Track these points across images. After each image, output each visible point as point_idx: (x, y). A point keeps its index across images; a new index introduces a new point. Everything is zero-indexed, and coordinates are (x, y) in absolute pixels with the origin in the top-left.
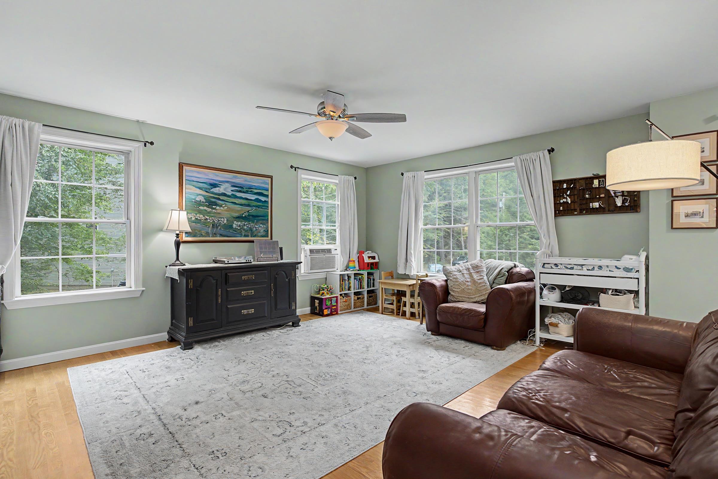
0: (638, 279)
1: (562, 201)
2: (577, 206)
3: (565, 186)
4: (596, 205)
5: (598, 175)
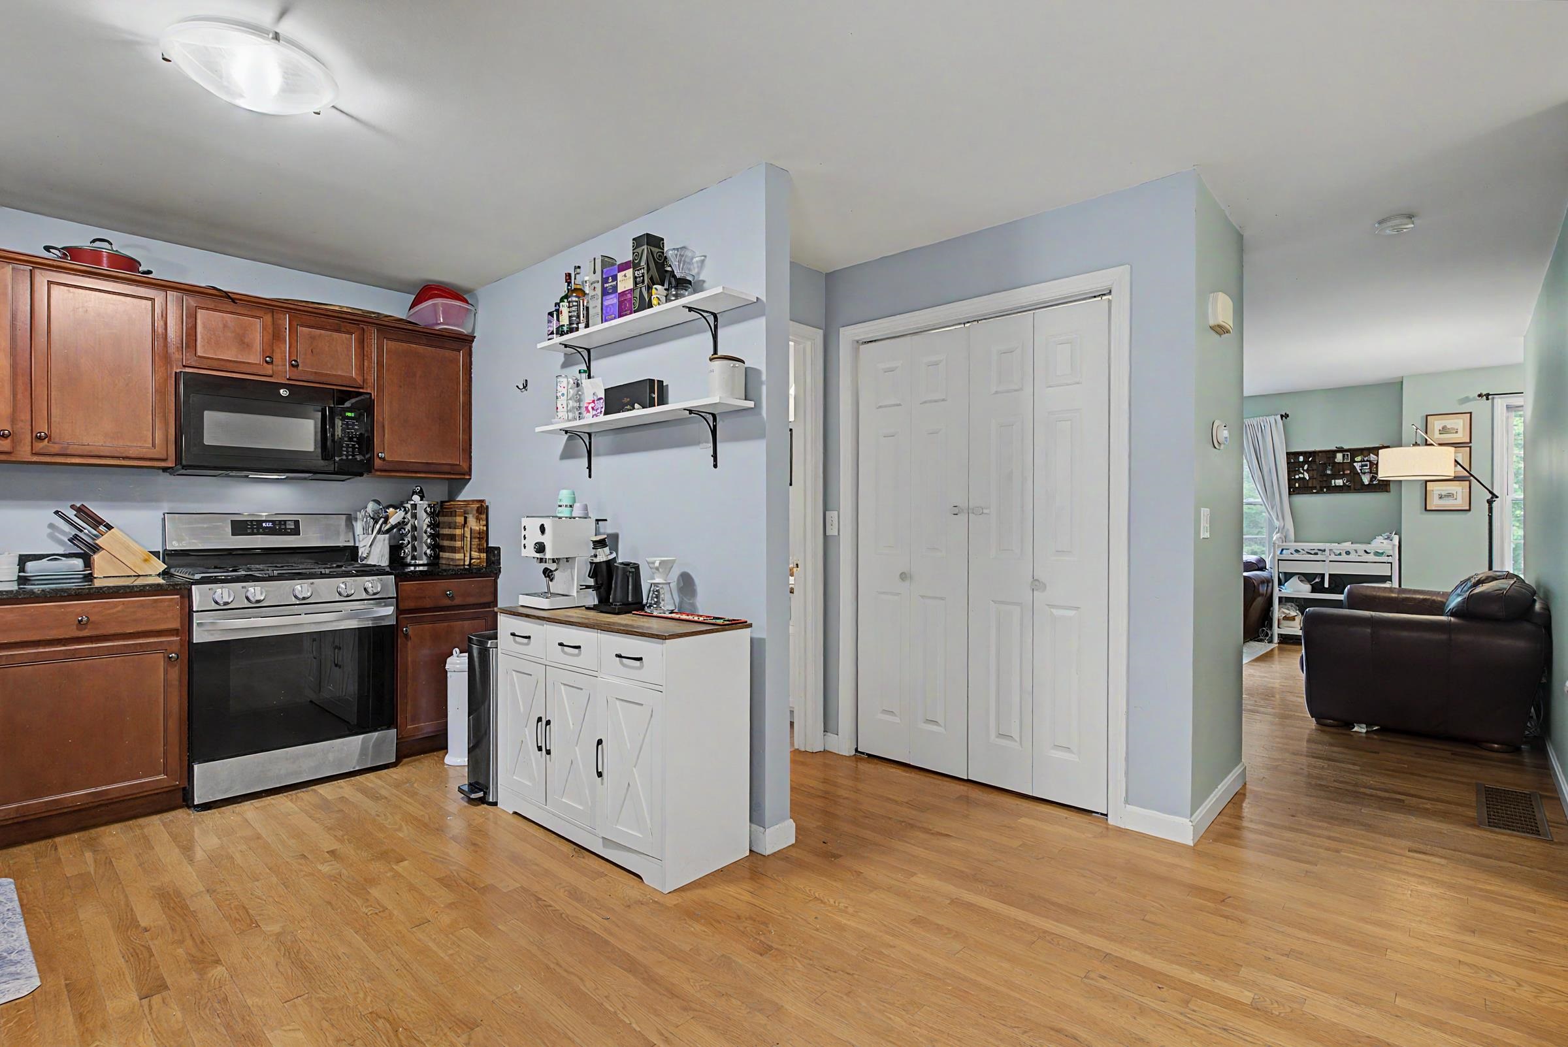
0: (1391, 563)
1: (1297, 477)
2: (1315, 483)
3: (1301, 459)
4: (1339, 482)
5: (1342, 448)
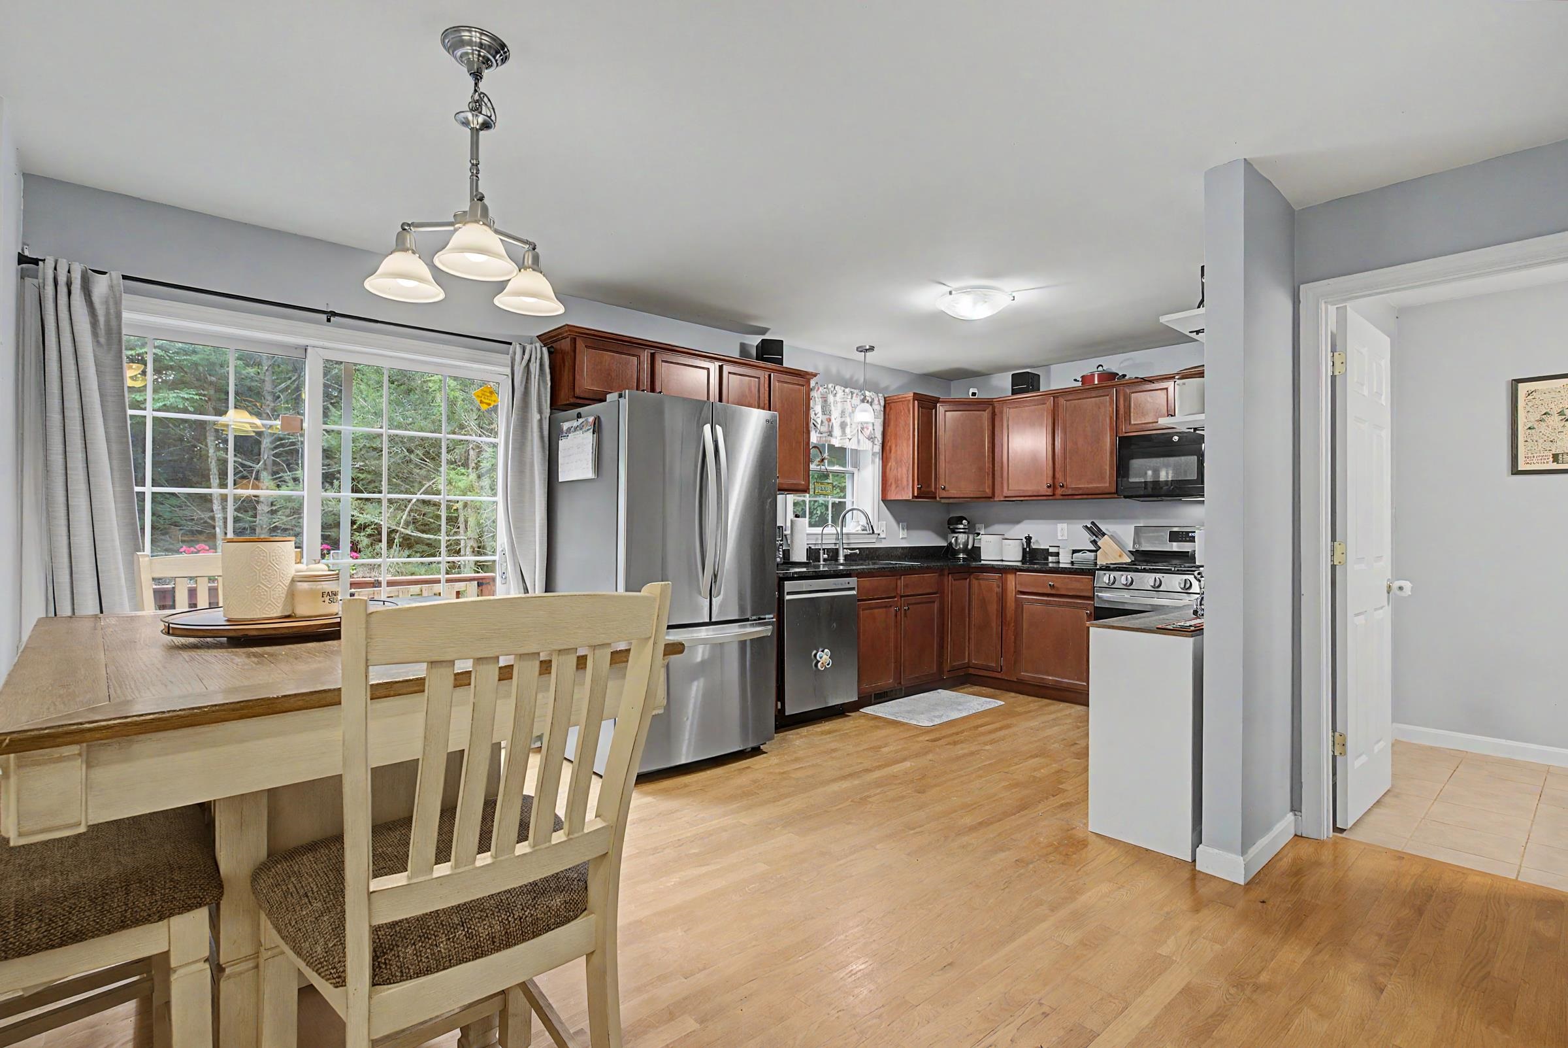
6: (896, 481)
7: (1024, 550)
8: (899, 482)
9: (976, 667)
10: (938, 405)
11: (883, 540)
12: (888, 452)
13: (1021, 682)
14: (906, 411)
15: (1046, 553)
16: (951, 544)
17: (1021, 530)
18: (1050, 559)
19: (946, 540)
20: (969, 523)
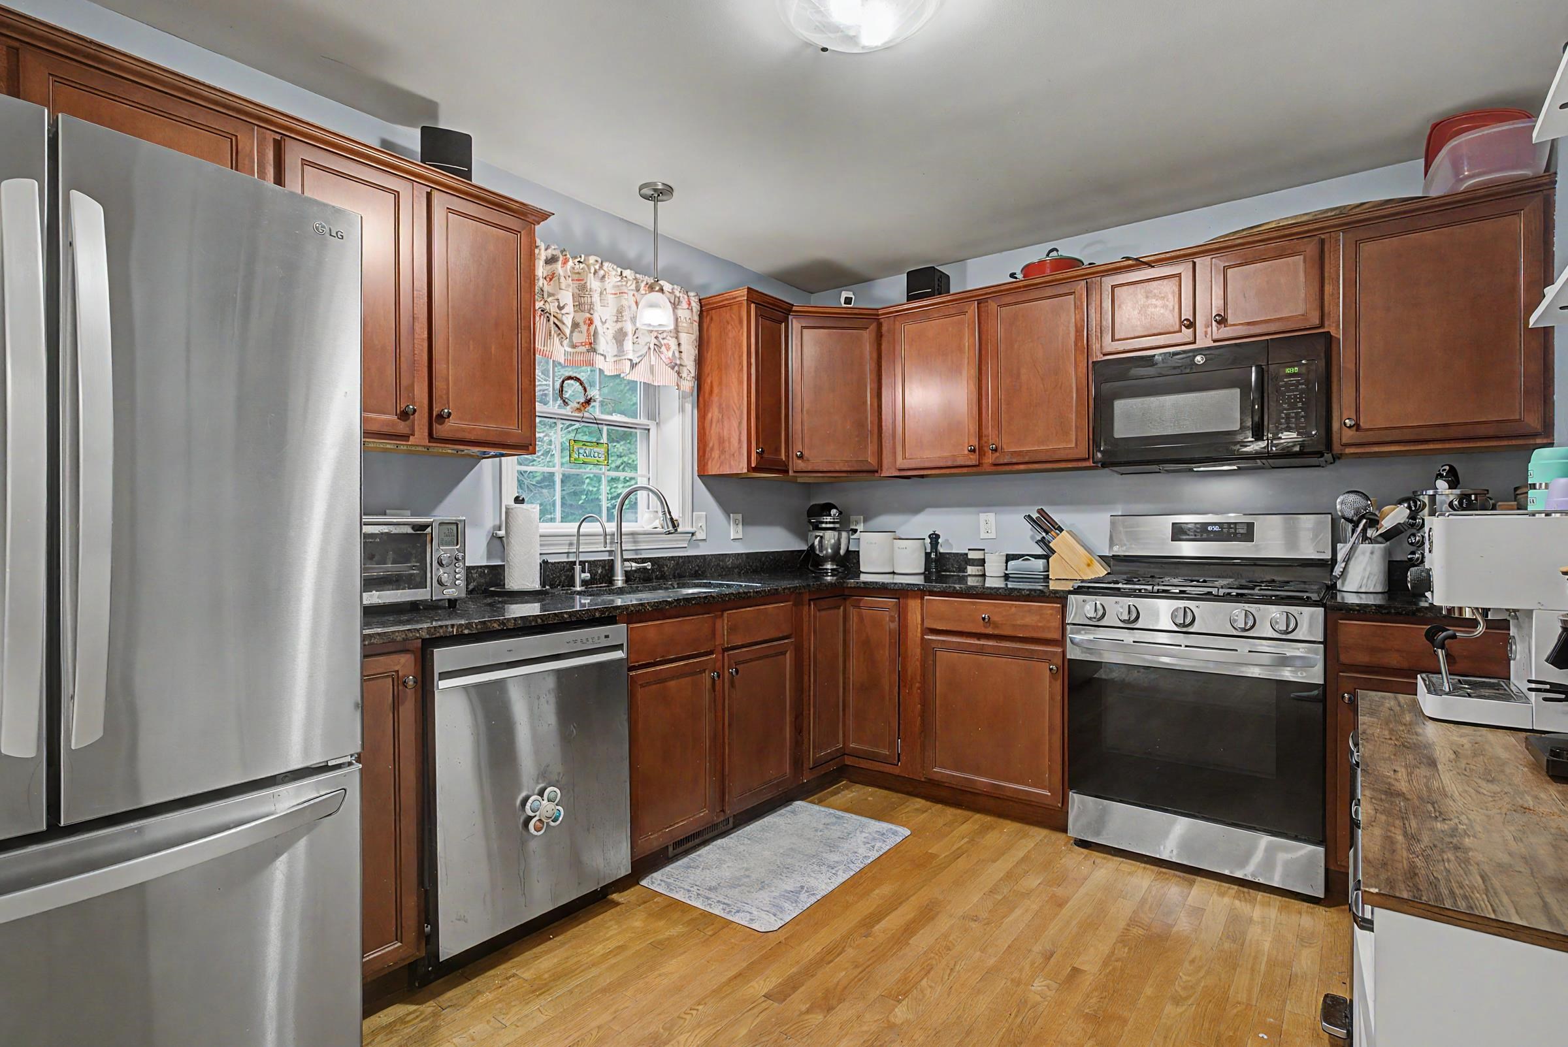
6: (721, 441)
7: (927, 555)
8: (727, 444)
9: (856, 754)
10: (790, 317)
11: (701, 543)
12: (707, 395)
13: (934, 783)
14: (737, 322)
15: (963, 561)
16: (812, 547)
17: (923, 524)
18: (971, 570)
19: (806, 541)
20: (840, 513)
